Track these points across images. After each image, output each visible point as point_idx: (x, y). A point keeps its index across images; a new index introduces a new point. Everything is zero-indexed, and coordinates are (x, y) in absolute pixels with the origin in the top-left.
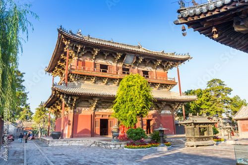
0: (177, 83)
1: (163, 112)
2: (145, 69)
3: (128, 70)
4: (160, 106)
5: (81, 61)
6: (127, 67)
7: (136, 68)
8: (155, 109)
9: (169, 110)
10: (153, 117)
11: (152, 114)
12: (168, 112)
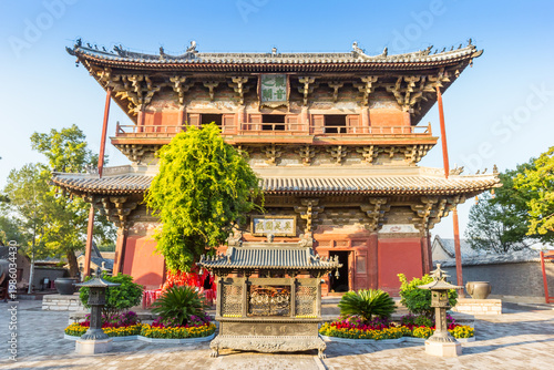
0: (436, 139)
1: (387, 229)
2: (336, 109)
3: (280, 118)
4: (369, 213)
5: (151, 112)
6: (275, 112)
7: (304, 109)
8: (361, 222)
9: (410, 222)
10: (352, 245)
11: (349, 236)
12: (407, 228)
